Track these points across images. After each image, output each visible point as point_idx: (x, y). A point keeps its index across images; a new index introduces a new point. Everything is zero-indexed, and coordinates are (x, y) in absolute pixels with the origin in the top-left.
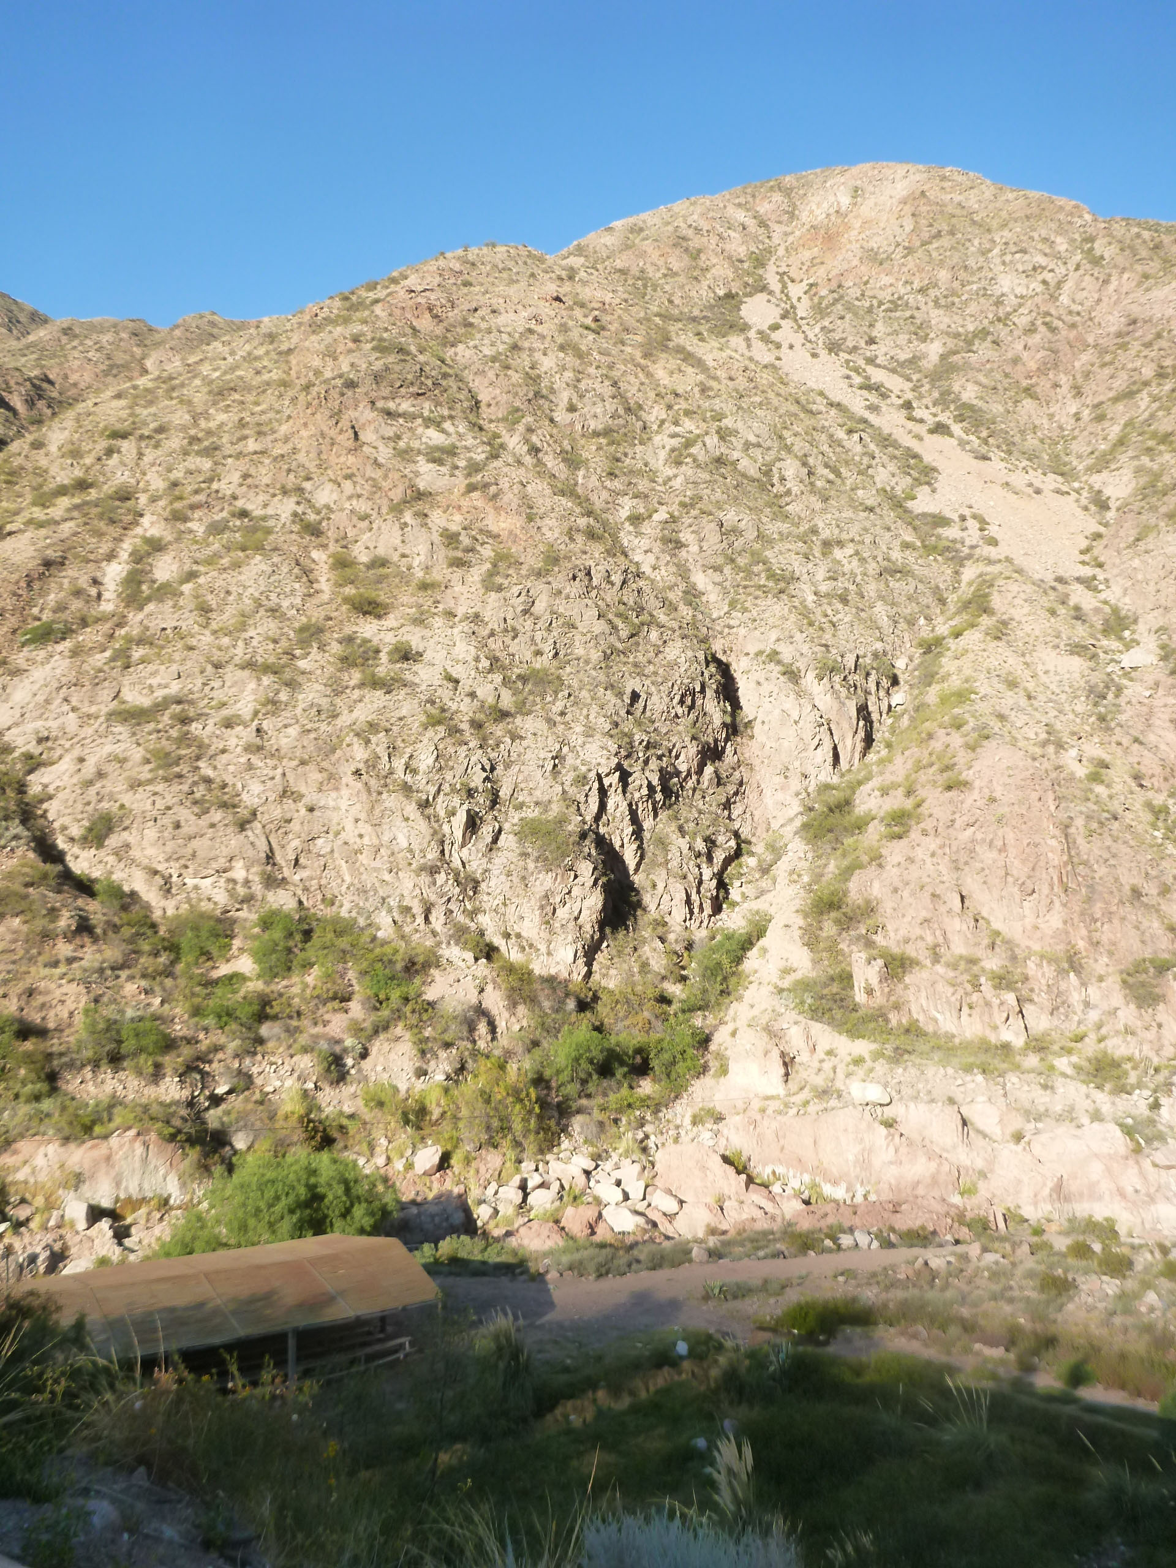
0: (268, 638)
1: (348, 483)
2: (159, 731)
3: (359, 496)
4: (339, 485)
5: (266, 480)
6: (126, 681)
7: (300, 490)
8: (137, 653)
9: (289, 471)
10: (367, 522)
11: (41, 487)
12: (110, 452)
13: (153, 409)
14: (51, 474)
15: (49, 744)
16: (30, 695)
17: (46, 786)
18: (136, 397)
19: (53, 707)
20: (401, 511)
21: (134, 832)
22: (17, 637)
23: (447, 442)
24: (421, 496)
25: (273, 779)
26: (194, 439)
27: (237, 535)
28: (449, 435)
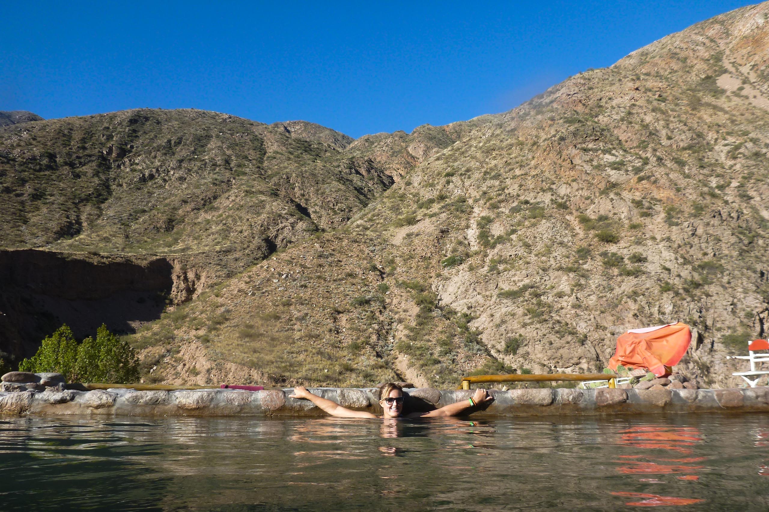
0: (563, 256)
1: (574, 183)
2: (527, 301)
3: (582, 189)
4: (570, 185)
5: (531, 186)
6: (500, 280)
7: (551, 189)
8: (501, 267)
9: (542, 181)
10: (589, 201)
11: (418, 201)
12: (448, 182)
13: (458, 162)
14: (421, 195)
15: (473, 309)
16: (456, 288)
17: (477, 328)
18: (447, 158)
19: (470, 293)
20: (608, 193)
21: (530, 346)
22: (441, 264)
23: (618, 160)
24: (614, 185)
25: (590, 320)
26: (486, 173)
27: (527, 212)
28: (617, 156)
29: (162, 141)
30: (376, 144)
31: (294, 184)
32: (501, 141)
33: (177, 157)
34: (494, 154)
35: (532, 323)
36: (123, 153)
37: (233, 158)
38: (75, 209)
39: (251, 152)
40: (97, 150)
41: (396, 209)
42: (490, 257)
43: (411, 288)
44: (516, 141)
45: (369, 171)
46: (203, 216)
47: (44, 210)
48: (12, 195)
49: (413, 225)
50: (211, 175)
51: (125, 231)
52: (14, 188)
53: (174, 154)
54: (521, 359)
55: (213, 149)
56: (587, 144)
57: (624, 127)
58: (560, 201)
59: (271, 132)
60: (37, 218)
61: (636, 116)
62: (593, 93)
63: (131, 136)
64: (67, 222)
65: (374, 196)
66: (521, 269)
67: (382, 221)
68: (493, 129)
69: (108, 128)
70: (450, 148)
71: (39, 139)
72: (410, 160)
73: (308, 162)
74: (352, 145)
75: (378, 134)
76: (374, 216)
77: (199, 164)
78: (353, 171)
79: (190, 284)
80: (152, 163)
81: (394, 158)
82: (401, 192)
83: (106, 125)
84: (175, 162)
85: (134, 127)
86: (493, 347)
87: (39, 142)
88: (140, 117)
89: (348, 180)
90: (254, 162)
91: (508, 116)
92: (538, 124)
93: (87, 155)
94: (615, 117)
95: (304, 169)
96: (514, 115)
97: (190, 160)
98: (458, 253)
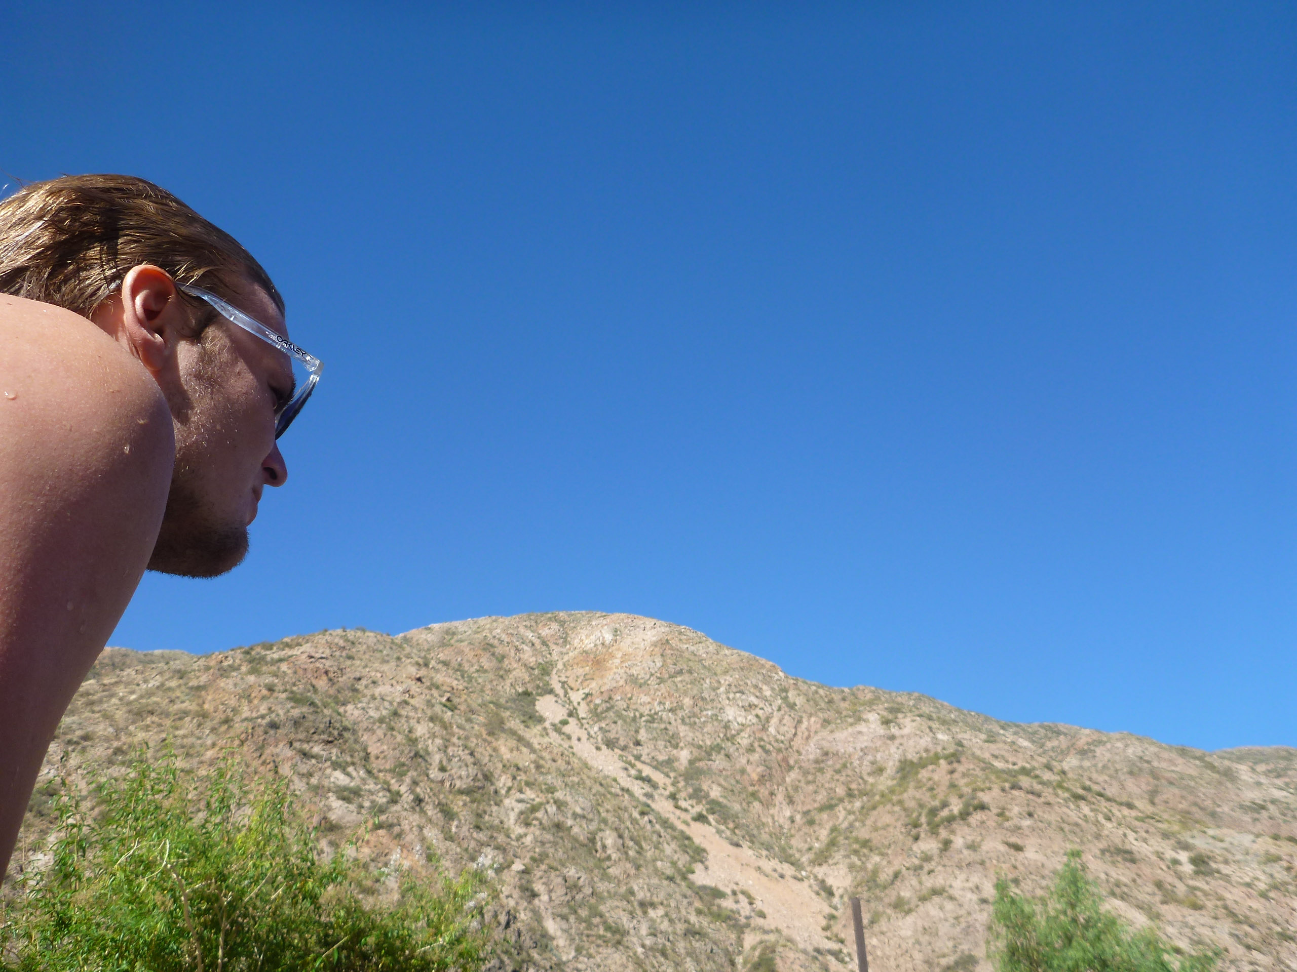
56: (311, 744)
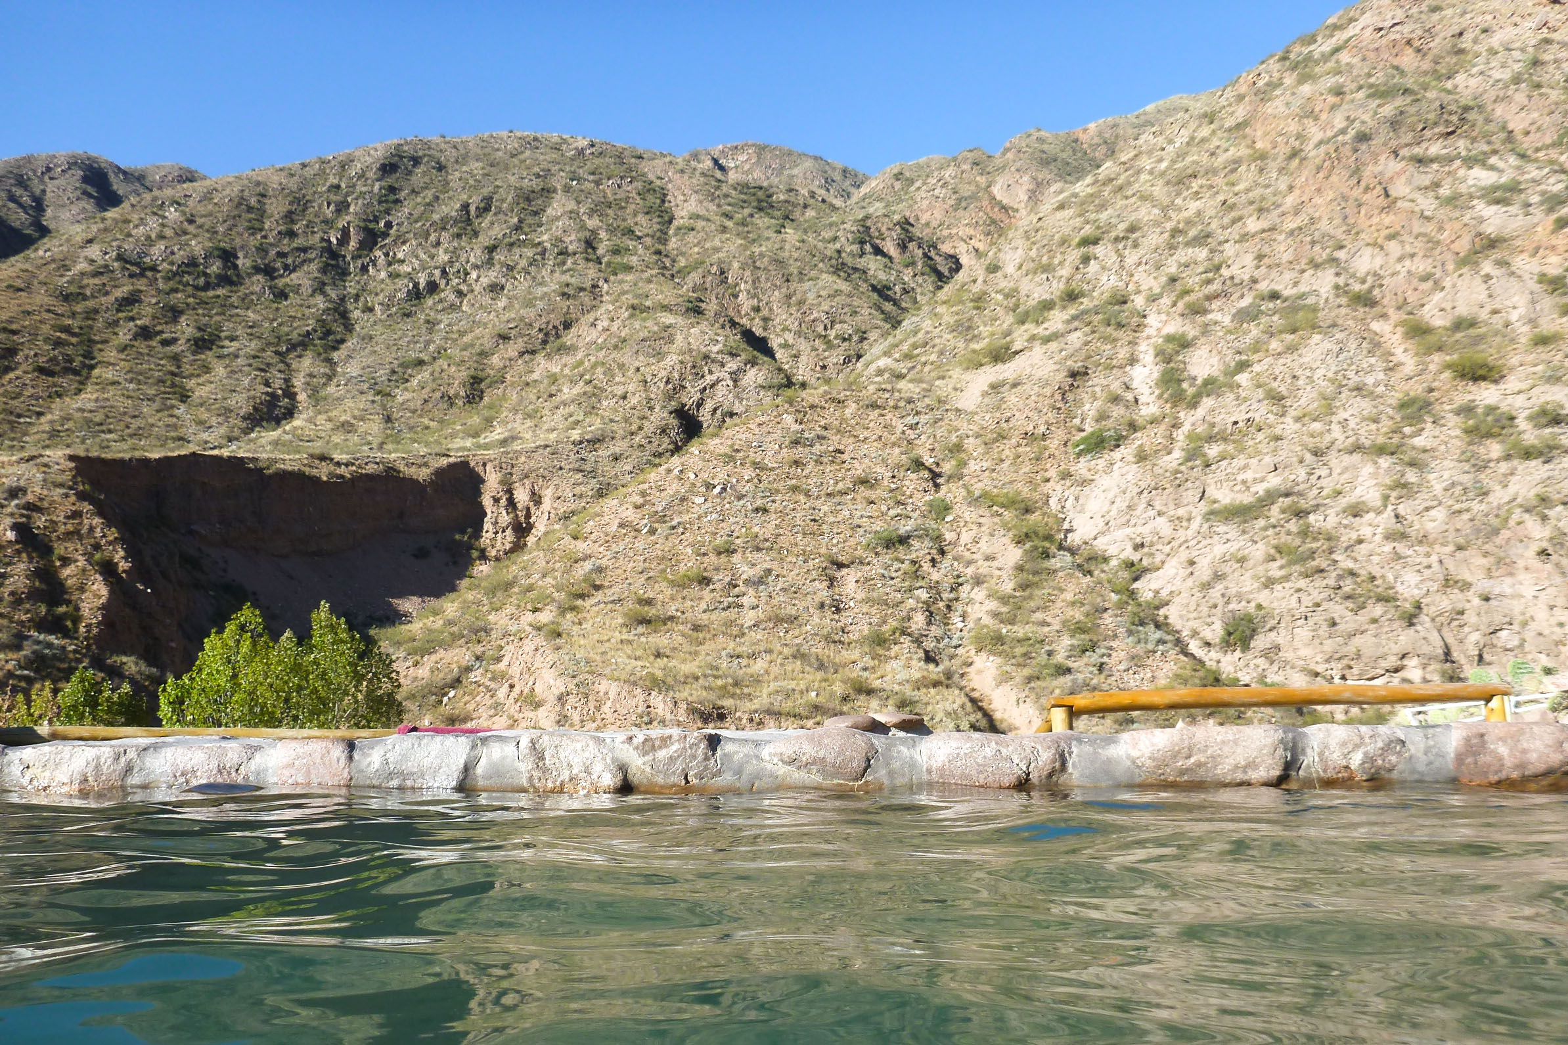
0: (1364, 419)
1: (1393, 243)
2: (1274, 527)
3: (1413, 256)
4: (1382, 248)
5: (1286, 257)
6: (1210, 480)
7: (1334, 261)
8: (1213, 451)
9: (1313, 243)
10: (1430, 283)
11: (1017, 306)
12: (1086, 260)
13: (1110, 211)
14: (1023, 292)
15: (1146, 550)
16: (1107, 503)
17: (1157, 592)
18: (1082, 204)
19: (1138, 512)
20: (1477, 263)
21: (1282, 632)
22: (1070, 449)
23: (1503, 180)
24: (1493, 243)
25: (1429, 567)
26: (1175, 232)
27: (1275, 318)
28: (1501, 171)
29: (451, 209)
30: (918, 184)
31: (737, 285)
32: (1213, 154)
33: (484, 240)
34: (1195, 185)
35: (1286, 578)
36: (371, 238)
37: (603, 234)
38: (281, 366)
39: (641, 218)
40: (318, 236)
41: (964, 329)
42: (1186, 428)
43: (1002, 505)
44: (1250, 151)
45: (903, 247)
46: (543, 366)
47: (220, 370)
48: (154, 343)
49: (1004, 361)
50: (557, 275)
51: (384, 407)
52: (158, 328)
53: (476, 234)
54: (1261, 661)
55: (557, 219)
57: (1520, 98)
58: (1357, 287)
59: (682, 171)
60: (207, 388)
61: (1551, 68)
62: (1441, 20)
63: (386, 201)
64: (267, 394)
65: (915, 302)
66: (1259, 453)
67: (933, 357)
68: (1193, 125)
69: (338, 187)
70: (1089, 179)
71: (199, 221)
72: (997, 214)
73: (766, 234)
74: (864, 190)
75: (923, 160)
76: (915, 346)
77: (529, 252)
78: (868, 247)
79: (521, 515)
80: (432, 257)
81: (960, 213)
82: (976, 288)
83: (333, 180)
84: (479, 252)
85: (390, 180)
86: (1195, 634)
87: (201, 227)
88: (401, 157)
89: (855, 269)
90: (648, 240)
91: (1229, 93)
92: (1302, 107)
93: (298, 249)
94: (1497, 75)
95: (757, 250)
96: (1243, 89)
97: (512, 245)
98: (1109, 423)
